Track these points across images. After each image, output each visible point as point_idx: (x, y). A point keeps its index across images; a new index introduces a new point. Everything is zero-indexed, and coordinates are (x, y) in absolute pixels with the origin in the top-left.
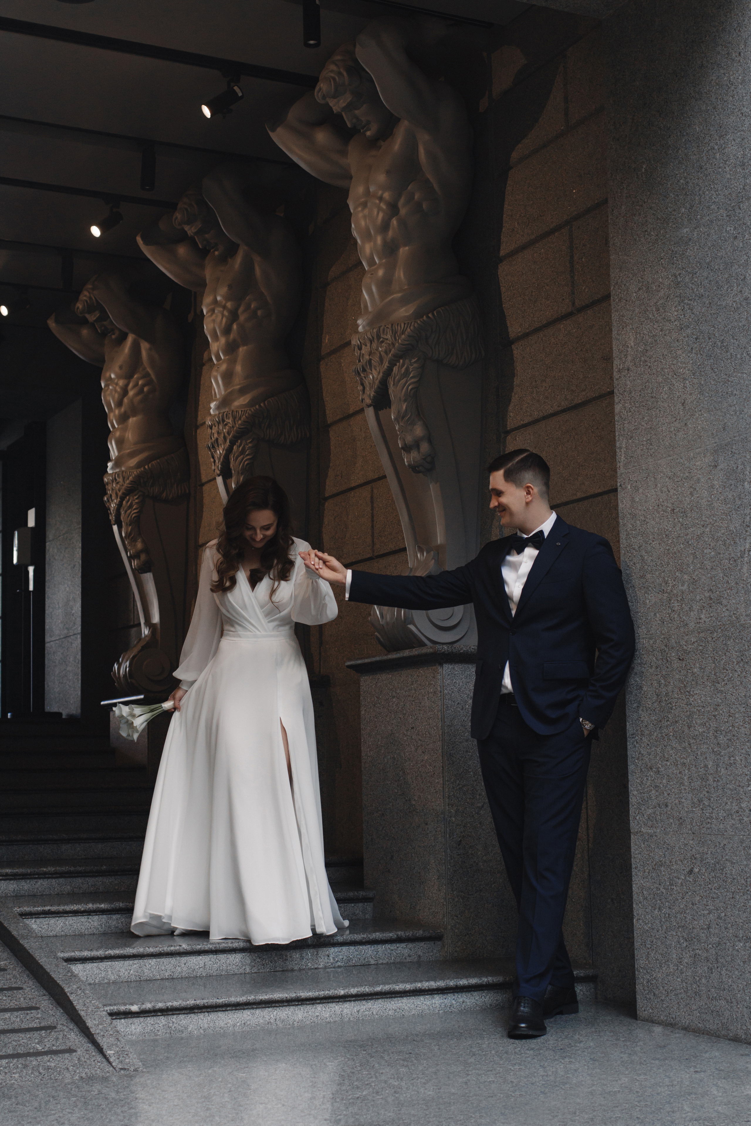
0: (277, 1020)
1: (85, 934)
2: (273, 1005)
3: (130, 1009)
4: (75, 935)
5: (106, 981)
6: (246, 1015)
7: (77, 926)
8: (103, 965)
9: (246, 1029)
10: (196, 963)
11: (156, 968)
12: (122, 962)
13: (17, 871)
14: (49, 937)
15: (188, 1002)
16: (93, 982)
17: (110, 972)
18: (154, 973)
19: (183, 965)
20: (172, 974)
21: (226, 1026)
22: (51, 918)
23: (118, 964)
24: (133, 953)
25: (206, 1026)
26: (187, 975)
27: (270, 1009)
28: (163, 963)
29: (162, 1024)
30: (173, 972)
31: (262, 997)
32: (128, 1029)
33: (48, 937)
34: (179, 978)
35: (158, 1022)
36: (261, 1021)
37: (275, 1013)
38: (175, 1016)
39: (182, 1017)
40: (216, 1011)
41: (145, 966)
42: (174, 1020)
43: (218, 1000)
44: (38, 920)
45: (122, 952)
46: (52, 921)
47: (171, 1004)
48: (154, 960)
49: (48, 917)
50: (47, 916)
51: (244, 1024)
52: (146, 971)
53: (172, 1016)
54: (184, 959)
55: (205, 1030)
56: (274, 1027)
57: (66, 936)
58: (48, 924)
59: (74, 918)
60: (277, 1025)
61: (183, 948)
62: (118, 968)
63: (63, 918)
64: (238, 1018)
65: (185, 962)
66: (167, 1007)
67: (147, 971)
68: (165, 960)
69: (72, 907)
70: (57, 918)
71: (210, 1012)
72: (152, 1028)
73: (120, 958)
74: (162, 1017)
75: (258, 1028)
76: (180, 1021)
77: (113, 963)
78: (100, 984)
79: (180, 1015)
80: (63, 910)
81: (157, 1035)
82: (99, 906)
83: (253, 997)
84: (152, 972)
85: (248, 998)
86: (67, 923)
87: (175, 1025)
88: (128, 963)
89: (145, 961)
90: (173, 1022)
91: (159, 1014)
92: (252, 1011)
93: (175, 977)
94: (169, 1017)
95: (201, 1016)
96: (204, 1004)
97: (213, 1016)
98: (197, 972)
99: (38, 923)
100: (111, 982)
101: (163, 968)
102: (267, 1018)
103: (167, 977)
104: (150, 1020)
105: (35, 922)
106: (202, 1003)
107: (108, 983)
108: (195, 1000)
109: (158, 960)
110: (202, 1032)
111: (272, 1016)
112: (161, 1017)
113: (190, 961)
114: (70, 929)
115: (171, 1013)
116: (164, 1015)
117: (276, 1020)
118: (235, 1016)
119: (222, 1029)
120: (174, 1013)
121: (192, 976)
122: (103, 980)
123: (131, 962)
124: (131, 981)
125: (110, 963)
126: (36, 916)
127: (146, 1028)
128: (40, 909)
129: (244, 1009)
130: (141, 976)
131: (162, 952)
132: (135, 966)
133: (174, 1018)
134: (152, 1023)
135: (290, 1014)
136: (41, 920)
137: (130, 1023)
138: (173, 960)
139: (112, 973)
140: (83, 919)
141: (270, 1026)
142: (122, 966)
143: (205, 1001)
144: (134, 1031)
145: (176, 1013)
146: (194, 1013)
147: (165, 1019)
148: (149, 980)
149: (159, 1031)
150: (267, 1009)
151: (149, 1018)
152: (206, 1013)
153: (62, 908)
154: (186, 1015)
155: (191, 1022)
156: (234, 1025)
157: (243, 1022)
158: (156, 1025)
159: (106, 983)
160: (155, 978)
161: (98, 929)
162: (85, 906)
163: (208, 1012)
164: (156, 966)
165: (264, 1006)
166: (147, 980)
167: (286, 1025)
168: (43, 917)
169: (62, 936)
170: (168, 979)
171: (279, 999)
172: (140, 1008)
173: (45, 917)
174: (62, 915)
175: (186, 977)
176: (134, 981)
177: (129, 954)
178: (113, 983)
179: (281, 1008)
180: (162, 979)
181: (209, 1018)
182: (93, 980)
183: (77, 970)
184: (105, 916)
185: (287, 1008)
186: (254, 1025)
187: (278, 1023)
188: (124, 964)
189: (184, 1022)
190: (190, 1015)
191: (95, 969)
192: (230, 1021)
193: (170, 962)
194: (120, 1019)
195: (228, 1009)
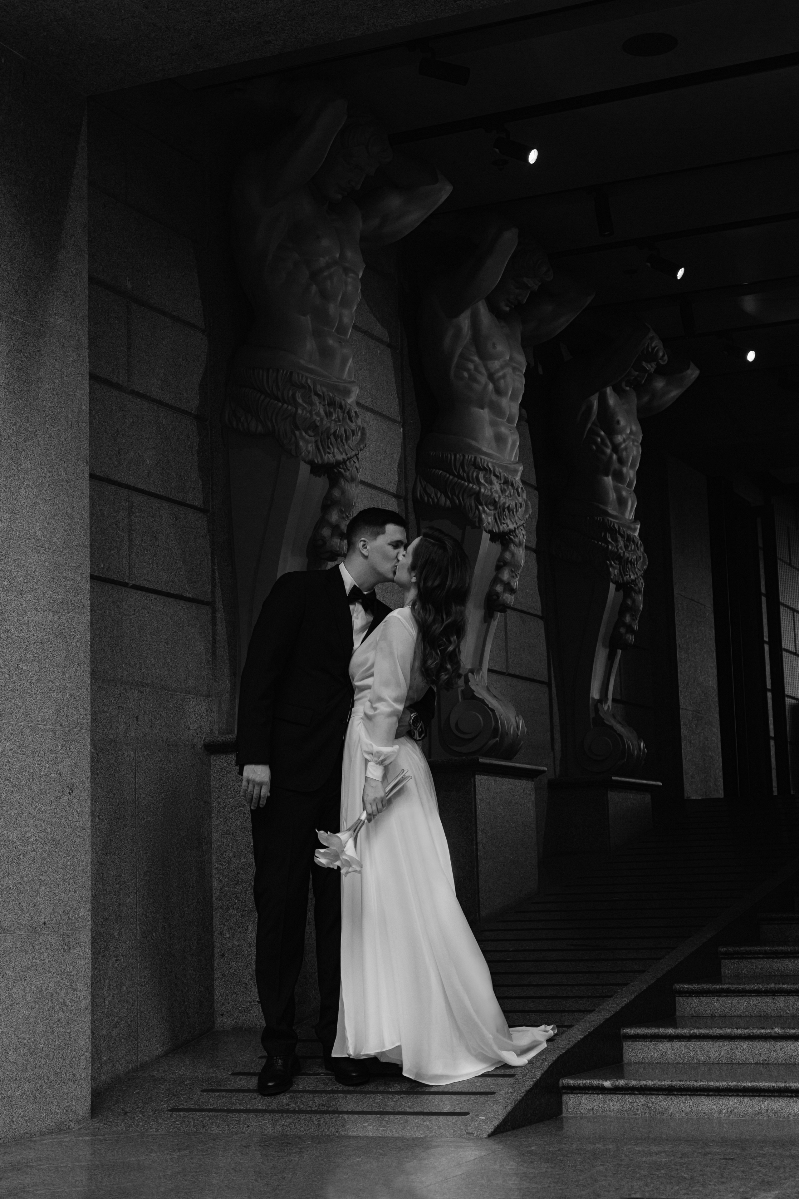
0: (769, 1111)
1: (771, 1016)
2: (762, 1094)
3: (602, 1085)
4: (760, 1016)
5: (696, 1061)
6: (732, 1102)
7: (762, 1007)
8: (692, 1044)
9: (733, 1117)
10: (794, 1049)
11: (748, 1052)
12: (712, 1043)
13: (776, 948)
14: (734, 1016)
15: (663, 1083)
16: (682, 1061)
17: (699, 1053)
18: (747, 1056)
19: (779, 1051)
20: (767, 1059)
21: (710, 1111)
22: (733, 997)
23: (707, 1045)
24: (719, 1034)
25: (688, 1110)
26: (784, 1062)
27: (760, 1099)
28: (756, 1046)
29: (641, 1103)
30: (768, 1057)
31: (745, 1085)
32: (606, 1105)
33: (732, 1016)
34: (775, 1064)
35: (637, 1100)
36: (750, 1110)
37: (766, 1103)
38: (654, 1097)
39: (661, 1098)
40: (699, 1095)
41: (737, 1048)
42: (653, 1100)
43: (695, 1083)
44: (721, 999)
45: (707, 1032)
46: (736, 1000)
47: (645, 1083)
48: (746, 1043)
49: (731, 996)
50: (729, 994)
51: (731, 1111)
52: (738, 1053)
53: (651, 1096)
54: (780, 1044)
55: (687, 1114)
56: (765, 1118)
57: (751, 1016)
58: (731, 1003)
59: (758, 998)
60: (769, 1116)
61: (775, 1032)
62: (707, 1049)
63: (746, 997)
64: (723, 1104)
65: (781, 1047)
66: (641, 1086)
67: (740, 1054)
68: (759, 1044)
69: (752, 987)
70: (740, 997)
71: (692, 1095)
72: (630, 1107)
73: (708, 1038)
74: (641, 1097)
75: (747, 1117)
76: (660, 1102)
77: (702, 1043)
78: (689, 1064)
79: (660, 1096)
80: (743, 989)
81: (636, 1114)
82: (781, 986)
83: (735, 1083)
84: (745, 1055)
85: (730, 1084)
86: (751, 1003)
87: (655, 1105)
88: (718, 1044)
89: (737, 1043)
90: (653, 1103)
91: (636, 1093)
92: (739, 1098)
93: (770, 1062)
94: (649, 1097)
95: (683, 1099)
96: (680, 1086)
97: (695, 1100)
98: (796, 1059)
99: (721, 1002)
100: (701, 1062)
101: (757, 1052)
102: (757, 1107)
103: (762, 1062)
104: (629, 1098)
105: (717, 1000)
106: (678, 1085)
107: (698, 1063)
108: (671, 1081)
109: (751, 1043)
110: (684, 1115)
111: (763, 1106)
112: (639, 1096)
113: (787, 1047)
114: (755, 1009)
115: (648, 1093)
116: (643, 1094)
117: (767, 1110)
118: (720, 1102)
119: (707, 1115)
120: (652, 1093)
121: (790, 1062)
122: (693, 1060)
123: (721, 1043)
124: (722, 1064)
125: (698, 1043)
126: (718, 994)
127: (625, 1106)
128: (718, 987)
129: (730, 1096)
130: (733, 1059)
131: (752, 1034)
132: (726, 1047)
133: (653, 1099)
134: (631, 1101)
135: (784, 1105)
136: (723, 998)
137: (607, 1099)
138: (767, 1045)
139: (701, 1053)
140: (768, 1000)
141: (761, 1117)
142: (711, 1047)
143: (681, 1083)
144: (612, 1108)
145: (654, 1093)
146: (673, 1095)
147: (644, 1098)
148: (742, 1064)
149: (638, 1110)
150: (757, 1098)
151: (627, 1096)
152: (688, 1096)
153: (742, 986)
154: (666, 1097)
155: (671, 1104)
156: (720, 1112)
157: (729, 1110)
158: (635, 1104)
159: (695, 1063)
160: (748, 1062)
161: (786, 1011)
162: (766, 986)
163: (690, 1095)
164: (749, 1049)
165: (751, 1094)
166: (739, 1064)
167: (780, 1117)
168: (725, 996)
169: (746, 1016)
170: (762, 1064)
171: (764, 1087)
172: (612, 1085)
173: (728, 996)
174: (744, 994)
175: (784, 1064)
176: (725, 1063)
177: (715, 1034)
178: (703, 1063)
179: (773, 1098)
180: (756, 1064)
181: (691, 1102)
182: (681, 1059)
183: (665, 1047)
184: (791, 998)
185: (780, 1100)
186: (742, 1114)
187: (771, 1114)
188: (713, 1045)
189: (664, 1103)
190: (670, 1097)
191: (683, 1048)
192: (714, 1107)
193: (764, 1047)
194: (598, 1094)
195: (711, 1094)
